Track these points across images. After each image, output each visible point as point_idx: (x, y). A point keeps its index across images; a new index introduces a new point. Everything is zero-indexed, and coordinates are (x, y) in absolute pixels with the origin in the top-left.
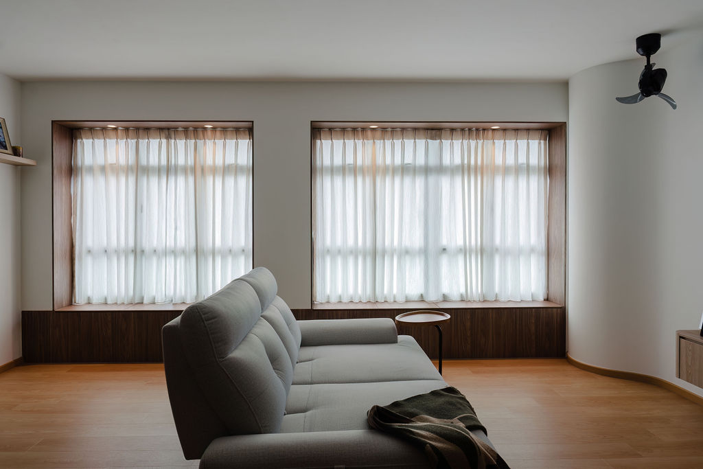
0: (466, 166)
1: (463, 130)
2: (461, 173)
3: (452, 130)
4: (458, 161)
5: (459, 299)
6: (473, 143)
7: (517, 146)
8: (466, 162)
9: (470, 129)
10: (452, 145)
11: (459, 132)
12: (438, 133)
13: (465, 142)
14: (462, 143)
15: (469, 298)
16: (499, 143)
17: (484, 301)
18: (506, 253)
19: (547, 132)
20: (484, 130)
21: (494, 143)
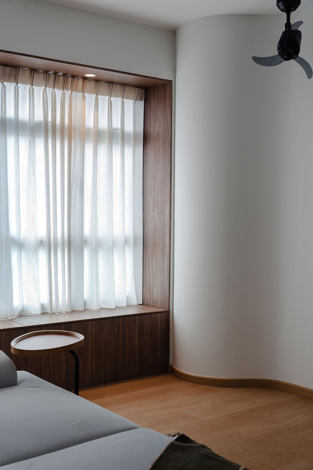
0: (50, 124)
1: (46, 72)
2: (43, 134)
3: (33, 71)
4: (39, 117)
5: (40, 312)
6: (59, 93)
7: (110, 104)
8: (50, 119)
9: (55, 73)
10: (32, 94)
11: (42, 75)
12: (13, 72)
13: (49, 90)
14: (45, 91)
15: (54, 310)
16: (90, 97)
17: (73, 311)
18: (97, 246)
19: (143, 91)
20: (73, 77)
21: (84, 97)
